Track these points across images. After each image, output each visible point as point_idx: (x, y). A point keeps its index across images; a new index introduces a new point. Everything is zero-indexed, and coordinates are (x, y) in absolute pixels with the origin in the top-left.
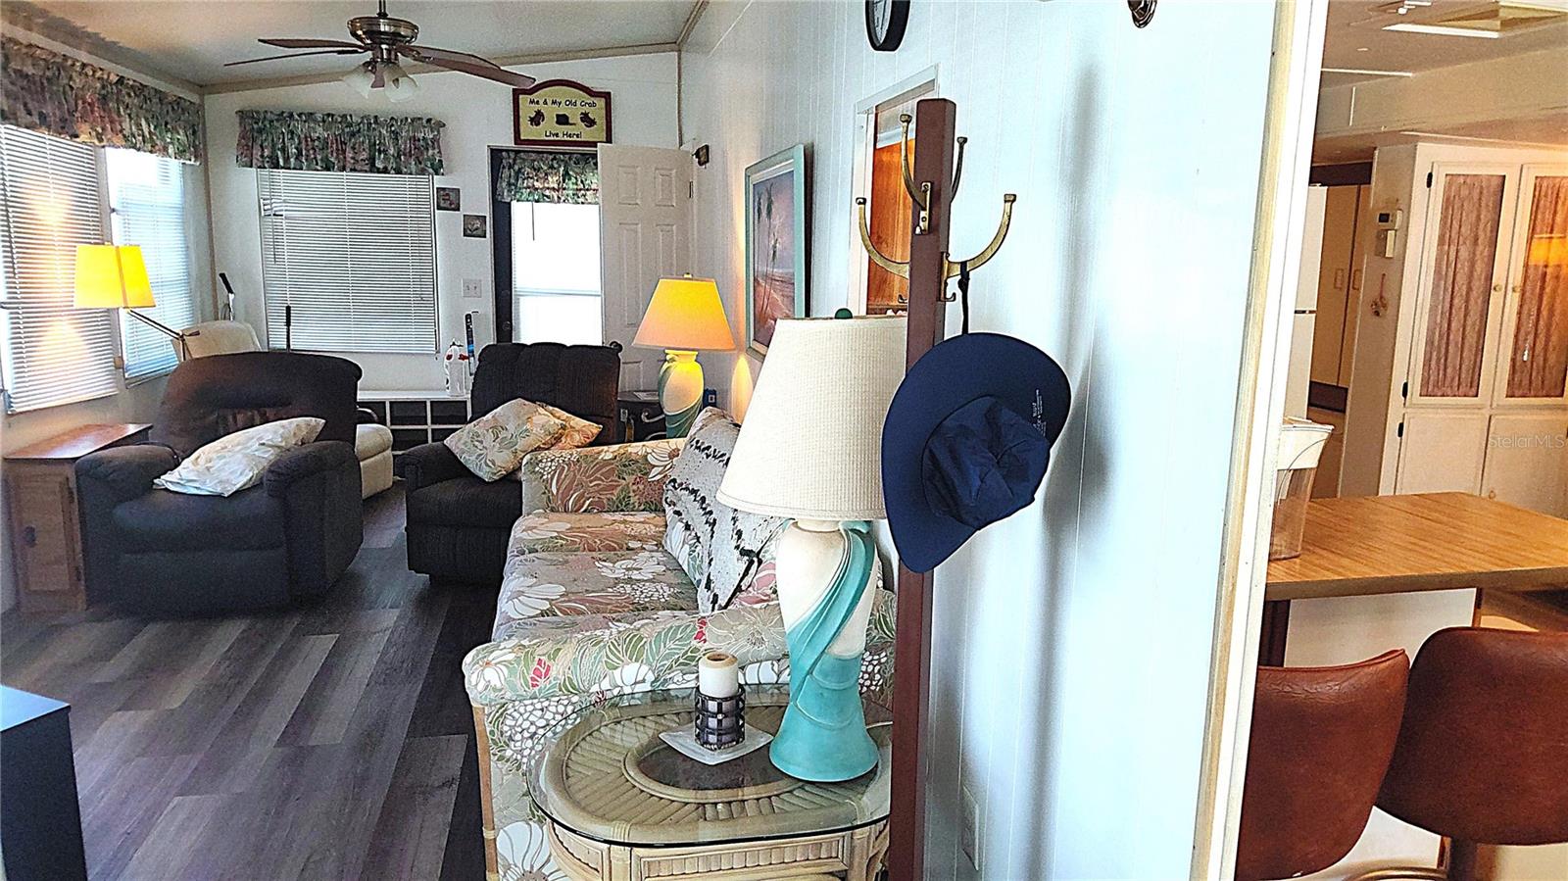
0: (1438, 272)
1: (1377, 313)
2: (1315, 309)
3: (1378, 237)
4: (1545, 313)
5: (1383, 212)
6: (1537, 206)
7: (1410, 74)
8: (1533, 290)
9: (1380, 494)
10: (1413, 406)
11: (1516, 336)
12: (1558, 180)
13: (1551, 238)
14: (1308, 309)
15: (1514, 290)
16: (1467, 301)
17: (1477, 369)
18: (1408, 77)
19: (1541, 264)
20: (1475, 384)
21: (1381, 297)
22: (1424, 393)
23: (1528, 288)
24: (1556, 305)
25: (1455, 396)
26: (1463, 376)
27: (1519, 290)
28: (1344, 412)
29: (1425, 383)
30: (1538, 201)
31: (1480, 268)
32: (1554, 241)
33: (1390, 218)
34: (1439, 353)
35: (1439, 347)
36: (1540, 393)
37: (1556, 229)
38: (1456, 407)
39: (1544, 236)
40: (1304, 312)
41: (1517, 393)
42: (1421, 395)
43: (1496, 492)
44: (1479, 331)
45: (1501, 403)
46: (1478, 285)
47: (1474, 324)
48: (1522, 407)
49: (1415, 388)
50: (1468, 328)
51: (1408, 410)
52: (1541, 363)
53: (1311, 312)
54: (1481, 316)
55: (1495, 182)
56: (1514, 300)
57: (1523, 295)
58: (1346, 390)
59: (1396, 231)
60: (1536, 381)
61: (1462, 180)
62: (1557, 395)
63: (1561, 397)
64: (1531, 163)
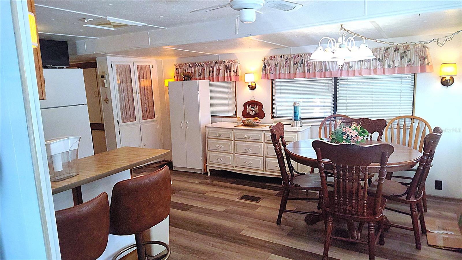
0: (119, 90)
1: (106, 103)
2: (87, 103)
3: (102, 82)
4: (147, 98)
5: (102, 75)
6: (139, 72)
7: (98, 38)
8: (143, 93)
9: (118, 148)
11: (142, 105)
12: (142, 66)
13: (144, 80)
14: (85, 103)
15: (138, 93)
16: (128, 97)
17: (134, 113)
18: (98, 39)
19: (143, 86)
20: (135, 118)
21: (106, 98)
22: (123, 122)
23: (142, 92)
24: (149, 96)
25: (131, 122)
26: (131, 116)
27: (139, 93)
28: (104, 130)
29: (123, 119)
30: (139, 71)
31: (129, 89)
32: (145, 81)
33: (104, 77)
34: (124, 111)
35: (124, 109)
36: (150, 118)
37: (144, 78)
38: (132, 124)
39: (142, 80)
40: (84, 104)
41: (145, 118)
43: (146, 144)
44: (133, 104)
45: (142, 122)
46: (130, 93)
47: (131, 103)
49: (120, 121)
50: (130, 104)
51: (120, 127)
52: (148, 110)
53: (86, 104)
54: (132, 100)
55: (128, 66)
56: (139, 96)
57: (141, 94)
58: (103, 124)
59: (106, 80)
60: (148, 115)
61: (120, 66)
62: (154, 117)
63: (155, 118)
64: (135, 62)
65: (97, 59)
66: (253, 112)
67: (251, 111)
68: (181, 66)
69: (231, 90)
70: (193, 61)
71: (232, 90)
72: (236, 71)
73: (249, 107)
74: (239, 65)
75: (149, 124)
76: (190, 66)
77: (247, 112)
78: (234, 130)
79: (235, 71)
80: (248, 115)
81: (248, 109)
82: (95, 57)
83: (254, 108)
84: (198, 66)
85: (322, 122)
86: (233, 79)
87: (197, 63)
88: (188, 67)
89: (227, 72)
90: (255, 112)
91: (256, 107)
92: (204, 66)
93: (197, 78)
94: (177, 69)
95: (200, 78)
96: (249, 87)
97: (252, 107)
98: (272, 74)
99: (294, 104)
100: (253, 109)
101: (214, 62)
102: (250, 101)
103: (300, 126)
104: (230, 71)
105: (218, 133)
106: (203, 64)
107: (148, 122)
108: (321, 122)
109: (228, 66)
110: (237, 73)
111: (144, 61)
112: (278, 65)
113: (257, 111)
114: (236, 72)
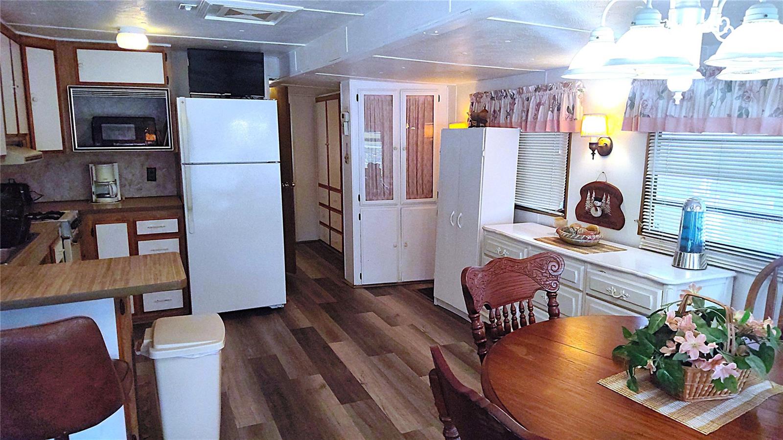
1: (346, 162)
2: (279, 161)
4: (419, 160)
5: (343, 113)
6: (409, 110)
8: (413, 150)
10: (364, 205)
11: (408, 171)
12: (416, 97)
15: (404, 150)
16: (383, 156)
17: (390, 184)
18: (304, 46)
20: (391, 193)
21: (347, 154)
22: (368, 199)
23: (410, 148)
24: (424, 156)
25: (383, 200)
26: (385, 190)
27: (406, 149)
29: (368, 194)
30: (410, 107)
31: (387, 139)
33: (344, 116)
34: (372, 180)
35: (372, 176)
36: (422, 196)
37: (419, 121)
38: (385, 204)
41: (412, 197)
42: (366, 200)
44: (390, 169)
45: (405, 202)
46: (387, 147)
47: (387, 166)
48: (414, 203)
49: (363, 197)
51: (362, 208)
52: (421, 182)
53: (277, 162)
54: (390, 162)
56: (404, 154)
57: (408, 151)
59: (348, 122)
60: (420, 191)
61: (372, 98)
62: (430, 196)
63: (432, 197)
64: (403, 89)
65: (341, 84)
66: (597, 210)
67: (594, 208)
68: (479, 98)
69: (560, 153)
70: (498, 88)
71: (562, 153)
72: (573, 110)
73: (591, 197)
74: (579, 93)
75: (420, 207)
76: (492, 98)
77: (587, 208)
78: (530, 248)
79: (571, 108)
80: (587, 215)
81: (588, 202)
82: (339, 81)
83: (600, 201)
84: (504, 98)
85: (768, 266)
86: (564, 128)
87: (503, 91)
88: (489, 99)
89: (552, 112)
90: (603, 211)
91: (606, 200)
92: (514, 97)
93: (501, 122)
94: (472, 103)
95: (506, 123)
96: (590, 148)
97: (596, 199)
98: (647, 119)
99: (687, 205)
100: (599, 204)
101: (532, 88)
102: (596, 182)
103: (696, 268)
104: (559, 109)
105: (501, 248)
106: (514, 92)
107: (419, 203)
108: (763, 268)
109: (556, 97)
110: (573, 114)
111: (421, 88)
112: (663, 95)
113: (608, 211)
114: (571, 111)
